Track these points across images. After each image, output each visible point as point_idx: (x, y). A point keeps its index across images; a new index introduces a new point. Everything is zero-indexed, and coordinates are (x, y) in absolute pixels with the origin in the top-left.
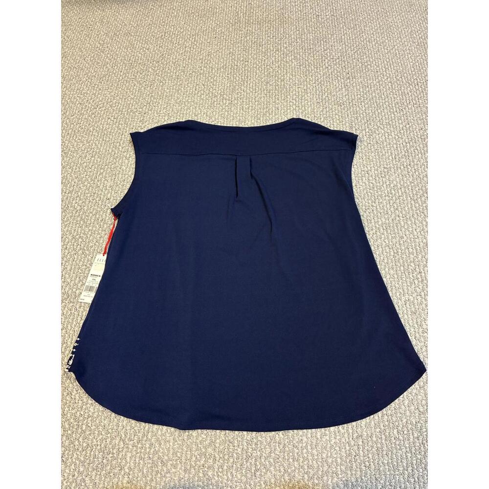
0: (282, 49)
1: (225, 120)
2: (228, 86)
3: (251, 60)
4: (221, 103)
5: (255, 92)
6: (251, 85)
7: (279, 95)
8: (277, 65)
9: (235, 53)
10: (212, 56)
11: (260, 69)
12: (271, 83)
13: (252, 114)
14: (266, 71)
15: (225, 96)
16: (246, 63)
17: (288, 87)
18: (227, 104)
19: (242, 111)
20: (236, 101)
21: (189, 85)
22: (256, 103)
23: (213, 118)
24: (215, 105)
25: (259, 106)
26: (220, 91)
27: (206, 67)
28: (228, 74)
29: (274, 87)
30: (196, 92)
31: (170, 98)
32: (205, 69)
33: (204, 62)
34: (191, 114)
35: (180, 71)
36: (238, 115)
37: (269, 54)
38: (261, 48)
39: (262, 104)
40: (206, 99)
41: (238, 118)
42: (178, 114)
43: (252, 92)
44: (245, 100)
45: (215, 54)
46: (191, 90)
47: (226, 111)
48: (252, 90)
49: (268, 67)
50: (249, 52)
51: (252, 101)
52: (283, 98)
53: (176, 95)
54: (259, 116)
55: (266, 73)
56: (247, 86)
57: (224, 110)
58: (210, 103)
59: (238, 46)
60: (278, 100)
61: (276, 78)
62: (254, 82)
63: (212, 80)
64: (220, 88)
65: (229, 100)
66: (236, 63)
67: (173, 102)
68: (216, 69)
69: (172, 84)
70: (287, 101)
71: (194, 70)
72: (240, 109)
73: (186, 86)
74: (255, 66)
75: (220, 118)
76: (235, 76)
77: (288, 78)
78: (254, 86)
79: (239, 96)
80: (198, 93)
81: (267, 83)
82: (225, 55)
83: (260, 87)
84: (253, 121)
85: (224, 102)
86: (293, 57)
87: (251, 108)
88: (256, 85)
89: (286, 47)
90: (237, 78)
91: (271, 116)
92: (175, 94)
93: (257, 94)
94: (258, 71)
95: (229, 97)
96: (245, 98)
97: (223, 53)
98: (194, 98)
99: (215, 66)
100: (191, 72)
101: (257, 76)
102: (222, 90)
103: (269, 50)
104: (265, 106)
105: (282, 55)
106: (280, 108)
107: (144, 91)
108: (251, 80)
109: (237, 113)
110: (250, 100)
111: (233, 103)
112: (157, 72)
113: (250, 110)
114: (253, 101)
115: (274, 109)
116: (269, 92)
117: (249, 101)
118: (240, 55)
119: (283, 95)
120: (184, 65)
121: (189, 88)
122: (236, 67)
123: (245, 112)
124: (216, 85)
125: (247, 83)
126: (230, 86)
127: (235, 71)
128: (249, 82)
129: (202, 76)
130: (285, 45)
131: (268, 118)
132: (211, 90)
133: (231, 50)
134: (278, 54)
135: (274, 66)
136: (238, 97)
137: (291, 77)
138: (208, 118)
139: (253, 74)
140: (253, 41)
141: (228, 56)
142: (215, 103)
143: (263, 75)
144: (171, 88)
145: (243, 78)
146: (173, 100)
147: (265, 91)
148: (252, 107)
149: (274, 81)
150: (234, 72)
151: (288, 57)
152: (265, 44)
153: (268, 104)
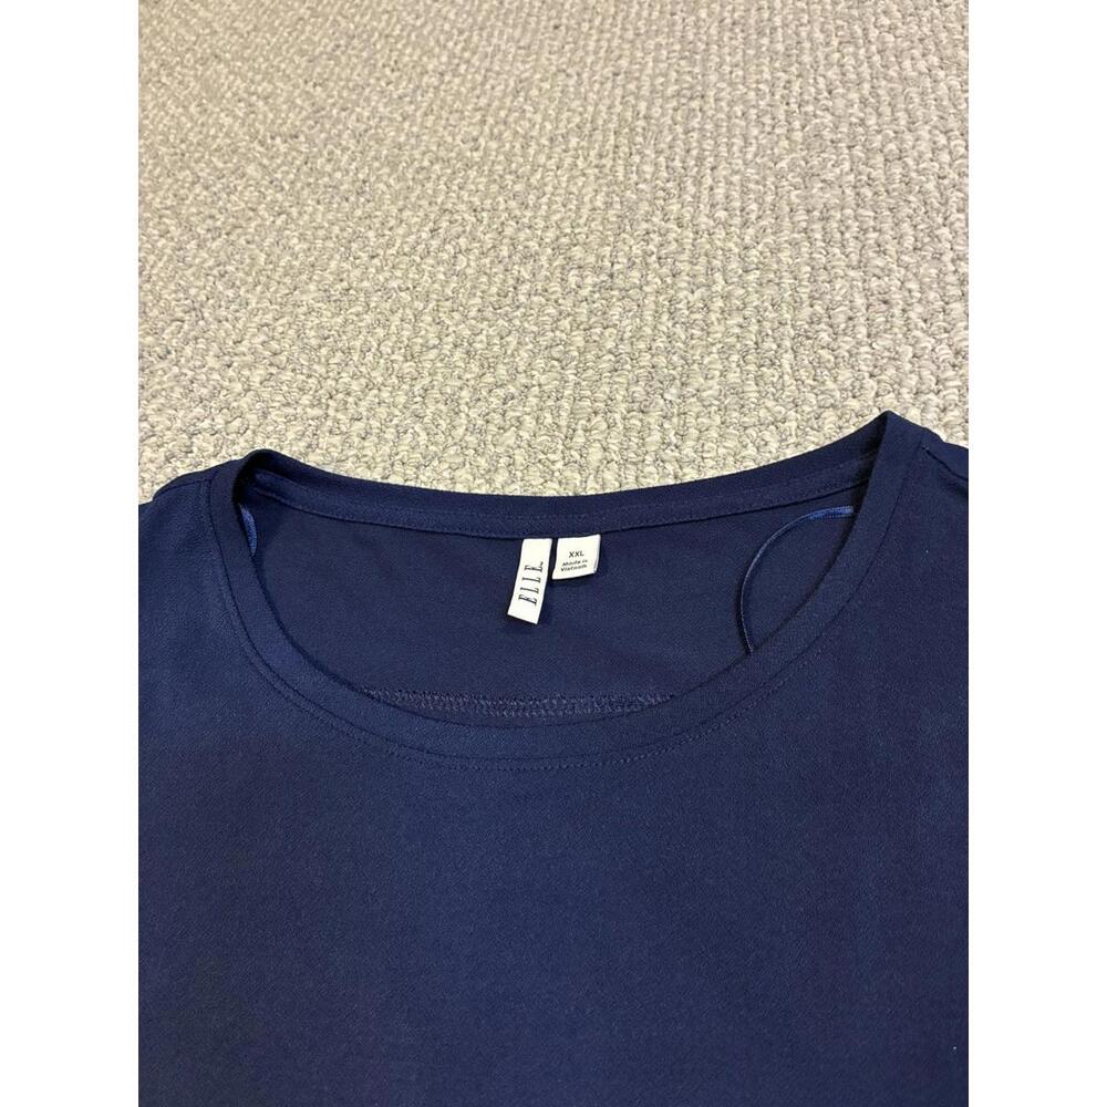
0: (873, 34)
1: (570, 374)
2: (599, 203)
3: (720, 90)
4: (555, 287)
5: (745, 224)
6: (720, 191)
7: (886, 227)
8: (854, 96)
9: (641, 71)
10: (534, 92)
11: (767, 120)
12: (830, 176)
13: (726, 333)
14: (797, 124)
15: (577, 252)
16: (695, 104)
17: (930, 186)
18: (585, 292)
19: (666, 323)
20: (635, 274)
21: (407, 213)
22: (751, 277)
23: (502, 370)
24: (522, 299)
25: (770, 291)
26: (551, 234)
27: (499, 138)
28: (601, 156)
29: (848, 191)
30: (435, 243)
31: (304, 277)
32: (494, 145)
33: (491, 120)
34: (386, 349)
35: (376, 164)
36: (642, 346)
37: (807, 59)
38: (765, 41)
39: (787, 281)
40: (480, 271)
41: (646, 359)
42: (324, 351)
43: (726, 225)
44: (685, 267)
45: (546, 86)
46: (412, 239)
47: (576, 325)
48: (722, 214)
49: (810, 108)
50: (705, 61)
51: (724, 271)
52: (909, 242)
53: (333, 264)
54: (770, 344)
55: (798, 136)
56: (697, 198)
57: (565, 323)
58: (494, 290)
59: (658, 47)
60: (883, 252)
61: (858, 152)
62: (736, 179)
63: (518, 187)
64: (557, 217)
65: (597, 270)
66: (642, 106)
67: (310, 296)
68: (544, 141)
69: (330, 216)
70: (937, 257)
71: (442, 153)
72: (657, 315)
73: (392, 222)
74: (738, 110)
75: (540, 363)
76: (637, 159)
77: (924, 146)
78: (735, 195)
79: (652, 247)
80: (440, 249)
81: (809, 176)
82: (591, 84)
83: (769, 198)
84: (733, 377)
85: (573, 279)
86: (935, 60)
87: (719, 303)
88: (745, 192)
89: (892, 29)
90: (648, 169)
91: (845, 344)
92: (331, 258)
93: (751, 231)
94: (755, 132)
95: (600, 258)
96: (685, 257)
97: (585, 76)
98: (420, 272)
99: (542, 128)
100: (426, 163)
101: (753, 149)
102: (567, 223)
103: (807, 45)
104: (804, 292)
105: (876, 58)
106: (897, 297)
107: (195, 257)
108: (722, 172)
109: (637, 334)
110: (717, 263)
111: (619, 281)
112: (279, 176)
113: (713, 317)
114: (734, 265)
115: (860, 301)
116: (825, 219)
117: (710, 269)
118: (665, 75)
119: (906, 227)
120: (402, 139)
121: (401, 231)
122: (641, 123)
123: (688, 326)
124: (537, 207)
125: (698, 182)
126: (609, 205)
127: (639, 139)
128: (708, 181)
129: (472, 174)
130: (886, 21)
131: (825, 353)
132: (509, 231)
133: (624, 63)
134: (855, 55)
135: (840, 103)
136: (647, 254)
137: (942, 140)
138: (475, 367)
139: (730, 146)
140: (728, 21)
141: (609, 85)
142: (525, 288)
143: (785, 143)
144: (321, 233)
145: (677, 163)
146: (312, 287)
147: (801, 216)
148: (726, 297)
149: (847, 166)
150: (632, 143)
151: (907, 64)
152: (785, 25)
153: (823, 276)
